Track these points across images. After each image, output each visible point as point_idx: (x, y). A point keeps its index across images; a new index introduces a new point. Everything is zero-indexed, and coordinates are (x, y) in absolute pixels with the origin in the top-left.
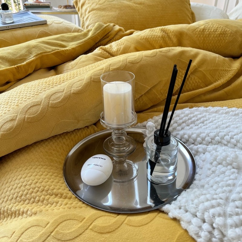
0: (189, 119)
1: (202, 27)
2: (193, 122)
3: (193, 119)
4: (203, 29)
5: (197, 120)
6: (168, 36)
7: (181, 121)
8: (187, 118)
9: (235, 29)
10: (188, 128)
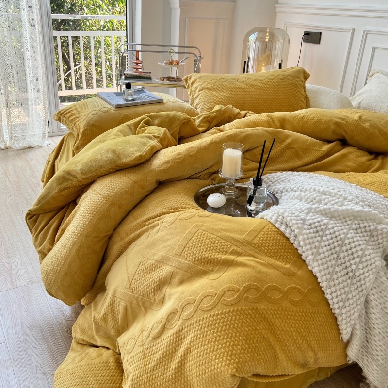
0: (279, 179)
1: (302, 115)
2: (282, 181)
3: (282, 179)
4: (302, 117)
5: (285, 180)
6: (273, 121)
7: (274, 180)
8: (278, 178)
9: (329, 119)
10: (279, 184)
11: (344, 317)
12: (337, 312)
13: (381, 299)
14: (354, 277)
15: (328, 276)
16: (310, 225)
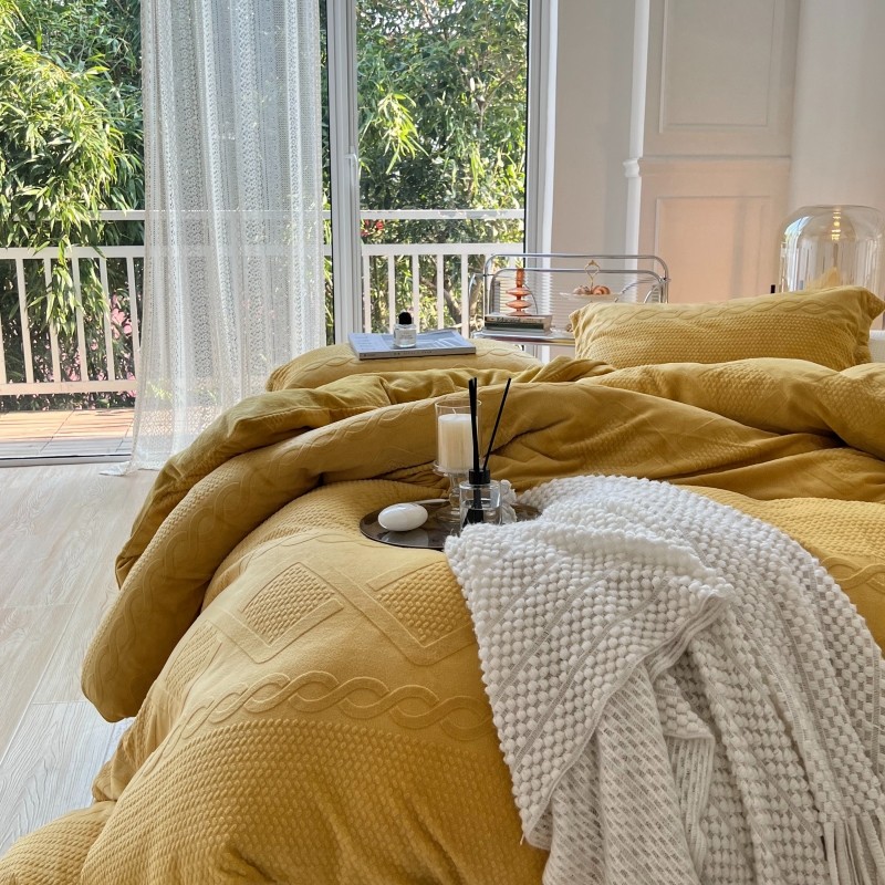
6: (654, 381)
11: (526, 773)
12: (509, 759)
13: (631, 747)
14: (570, 683)
15: (506, 672)
16: (513, 560)
